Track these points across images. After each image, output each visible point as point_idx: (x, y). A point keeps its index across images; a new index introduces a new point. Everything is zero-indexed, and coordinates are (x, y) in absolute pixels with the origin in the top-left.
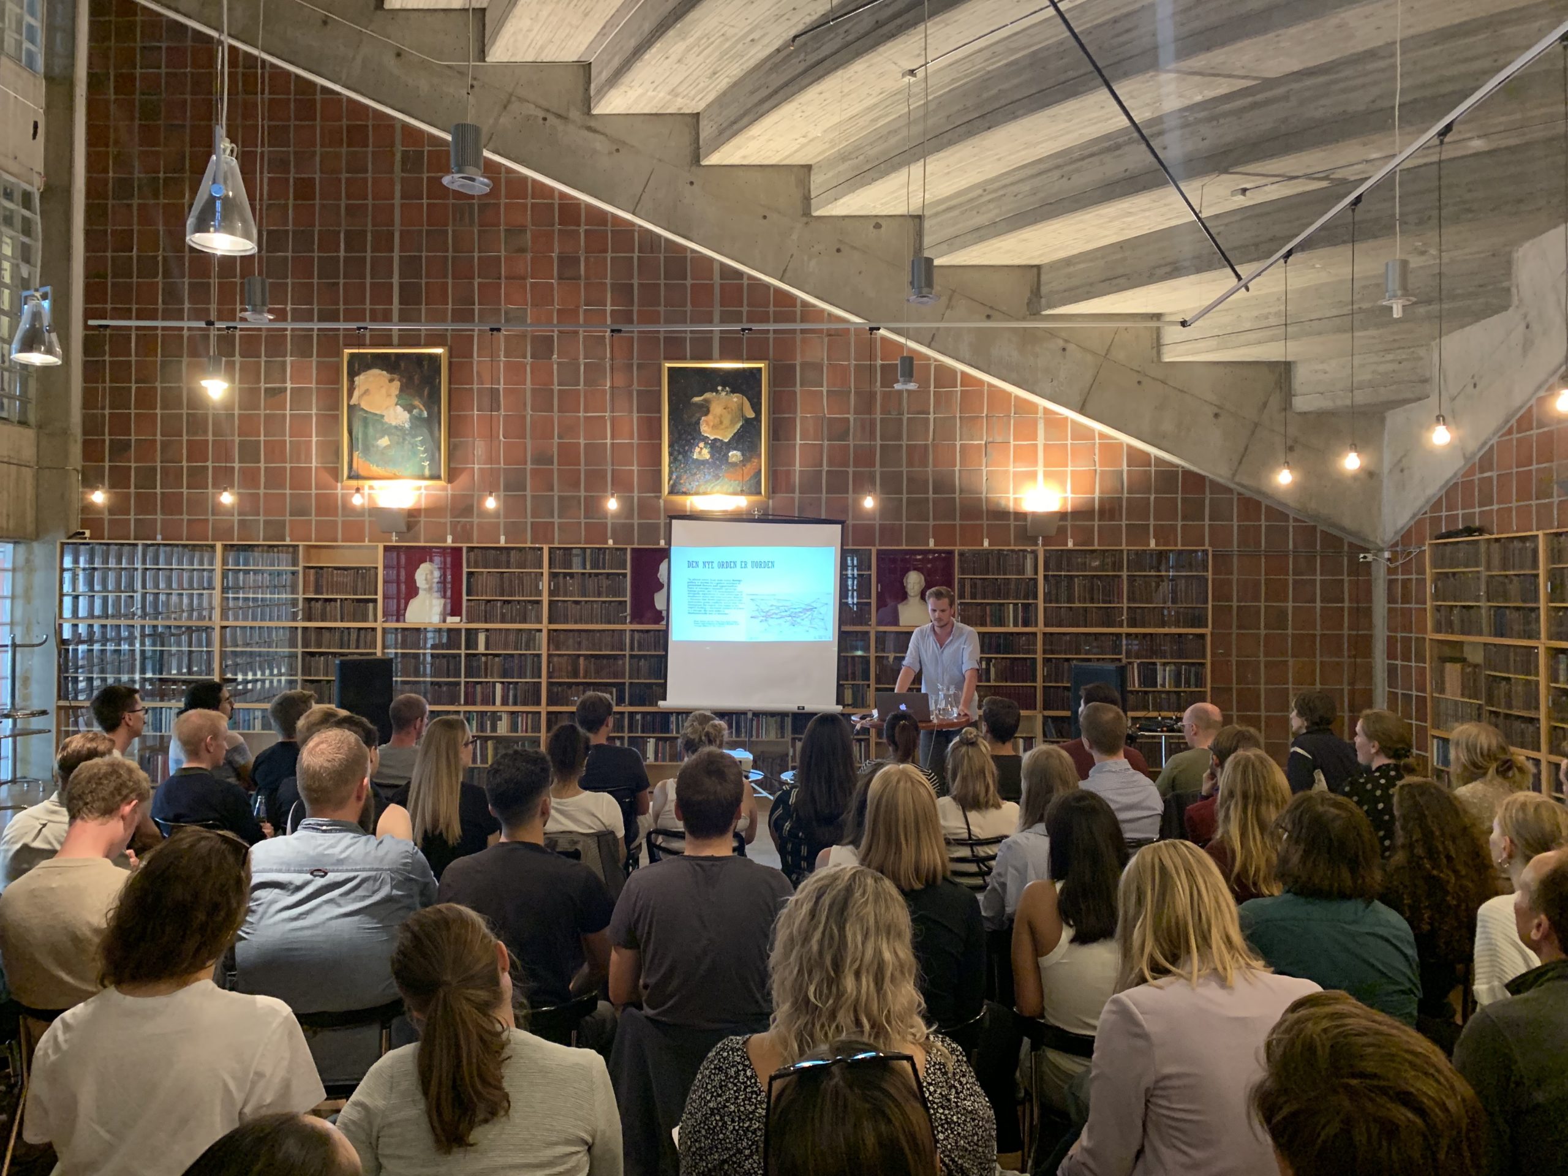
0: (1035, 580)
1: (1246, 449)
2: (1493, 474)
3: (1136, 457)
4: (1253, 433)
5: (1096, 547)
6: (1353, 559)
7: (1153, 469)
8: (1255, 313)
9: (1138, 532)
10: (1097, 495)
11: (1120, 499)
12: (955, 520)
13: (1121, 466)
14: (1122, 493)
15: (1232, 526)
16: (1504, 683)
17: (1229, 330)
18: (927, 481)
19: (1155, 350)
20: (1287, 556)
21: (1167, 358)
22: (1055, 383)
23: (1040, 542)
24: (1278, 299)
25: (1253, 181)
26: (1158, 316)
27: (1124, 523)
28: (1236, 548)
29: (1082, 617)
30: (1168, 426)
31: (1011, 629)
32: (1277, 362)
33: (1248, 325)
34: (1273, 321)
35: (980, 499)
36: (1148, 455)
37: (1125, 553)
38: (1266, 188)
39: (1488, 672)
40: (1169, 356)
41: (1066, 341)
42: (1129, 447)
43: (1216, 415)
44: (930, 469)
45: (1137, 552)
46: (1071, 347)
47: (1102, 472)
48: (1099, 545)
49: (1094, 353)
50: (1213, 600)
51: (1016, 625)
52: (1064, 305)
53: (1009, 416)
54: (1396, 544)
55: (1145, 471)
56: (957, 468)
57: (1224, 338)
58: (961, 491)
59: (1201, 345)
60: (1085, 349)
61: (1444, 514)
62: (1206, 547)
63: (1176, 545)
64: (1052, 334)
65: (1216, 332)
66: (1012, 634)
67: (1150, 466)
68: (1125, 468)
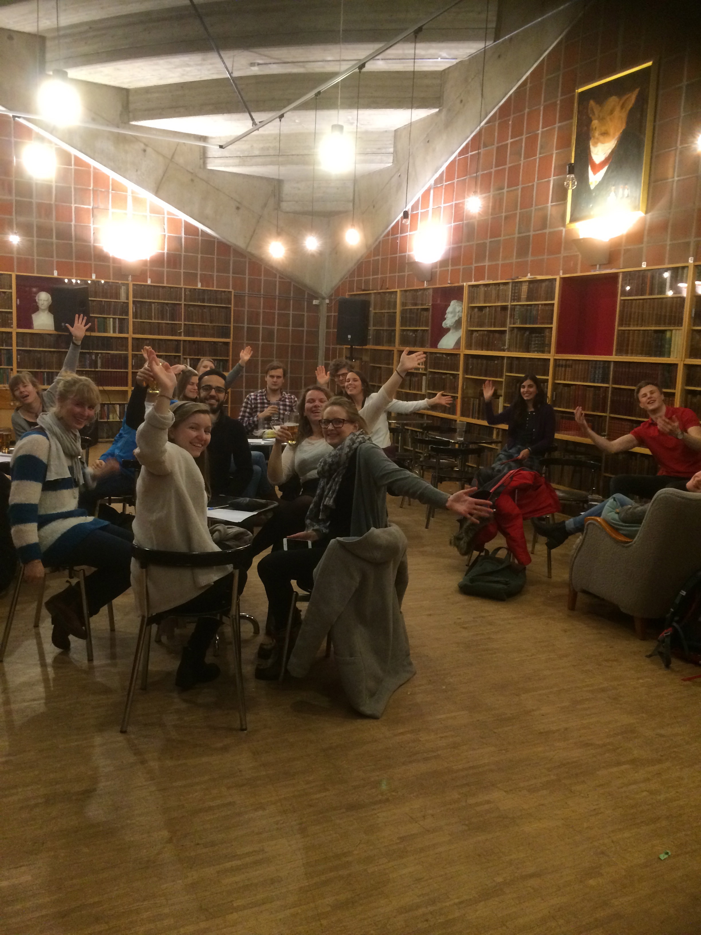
0: (127, 304)
1: (254, 231)
2: (380, 258)
3: (190, 230)
4: (258, 222)
5: (165, 285)
6: (310, 303)
7: (200, 238)
8: (261, 146)
9: (191, 277)
10: (166, 251)
11: (180, 255)
12: (72, 259)
13: (181, 234)
14: (181, 252)
15: (245, 278)
16: (378, 370)
17: (246, 154)
18: (52, 230)
19: (202, 161)
20: (275, 298)
21: (210, 167)
22: (139, 173)
23: (130, 279)
24: (275, 139)
25: (262, 59)
26: (204, 139)
27: (182, 271)
28: (247, 292)
29: (158, 329)
30: (209, 211)
31: (111, 334)
32: (273, 179)
33: (257, 153)
34: (272, 152)
35: (90, 246)
36: (197, 229)
37: (183, 290)
38: (270, 65)
39: (371, 365)
40: (211, 166)
41: (146, 145)
42: (186, 222)
43: (238, 208)
44: (54, 221)
45: (190, 290)
46: (149, 150)
47: (169, 237)
48: (167, 283)
49: (164, 156)
50: (234, 323)
51: (114, 332)
52: (145, 120)
53: (108, 192)
54: (331, 296)
55: (195, 239)
56: (73, 223)
57: (244, 159)
58: (76, 239)
59: (231, 161)
60: (158, 153)
61: (356, 279)
62: (231, 290)
63: (213, 287)
64: (136, 139)
65: (239, 154)
66: (111, 338)
67: (198, 236)
68: (183, 235)
